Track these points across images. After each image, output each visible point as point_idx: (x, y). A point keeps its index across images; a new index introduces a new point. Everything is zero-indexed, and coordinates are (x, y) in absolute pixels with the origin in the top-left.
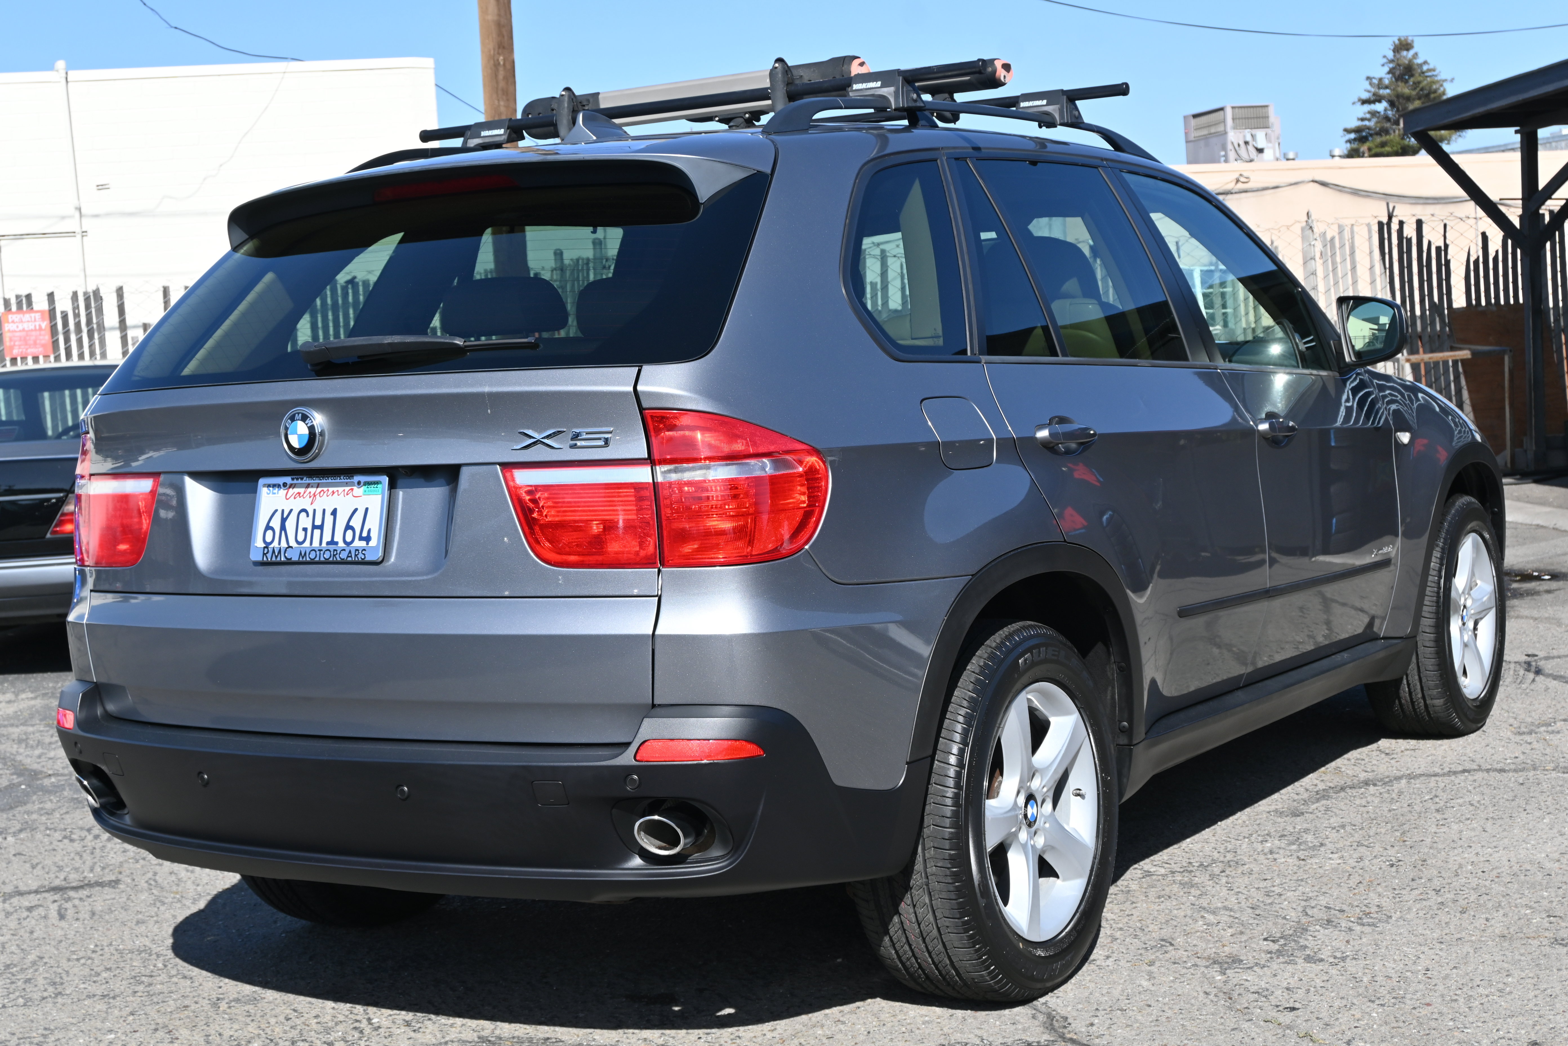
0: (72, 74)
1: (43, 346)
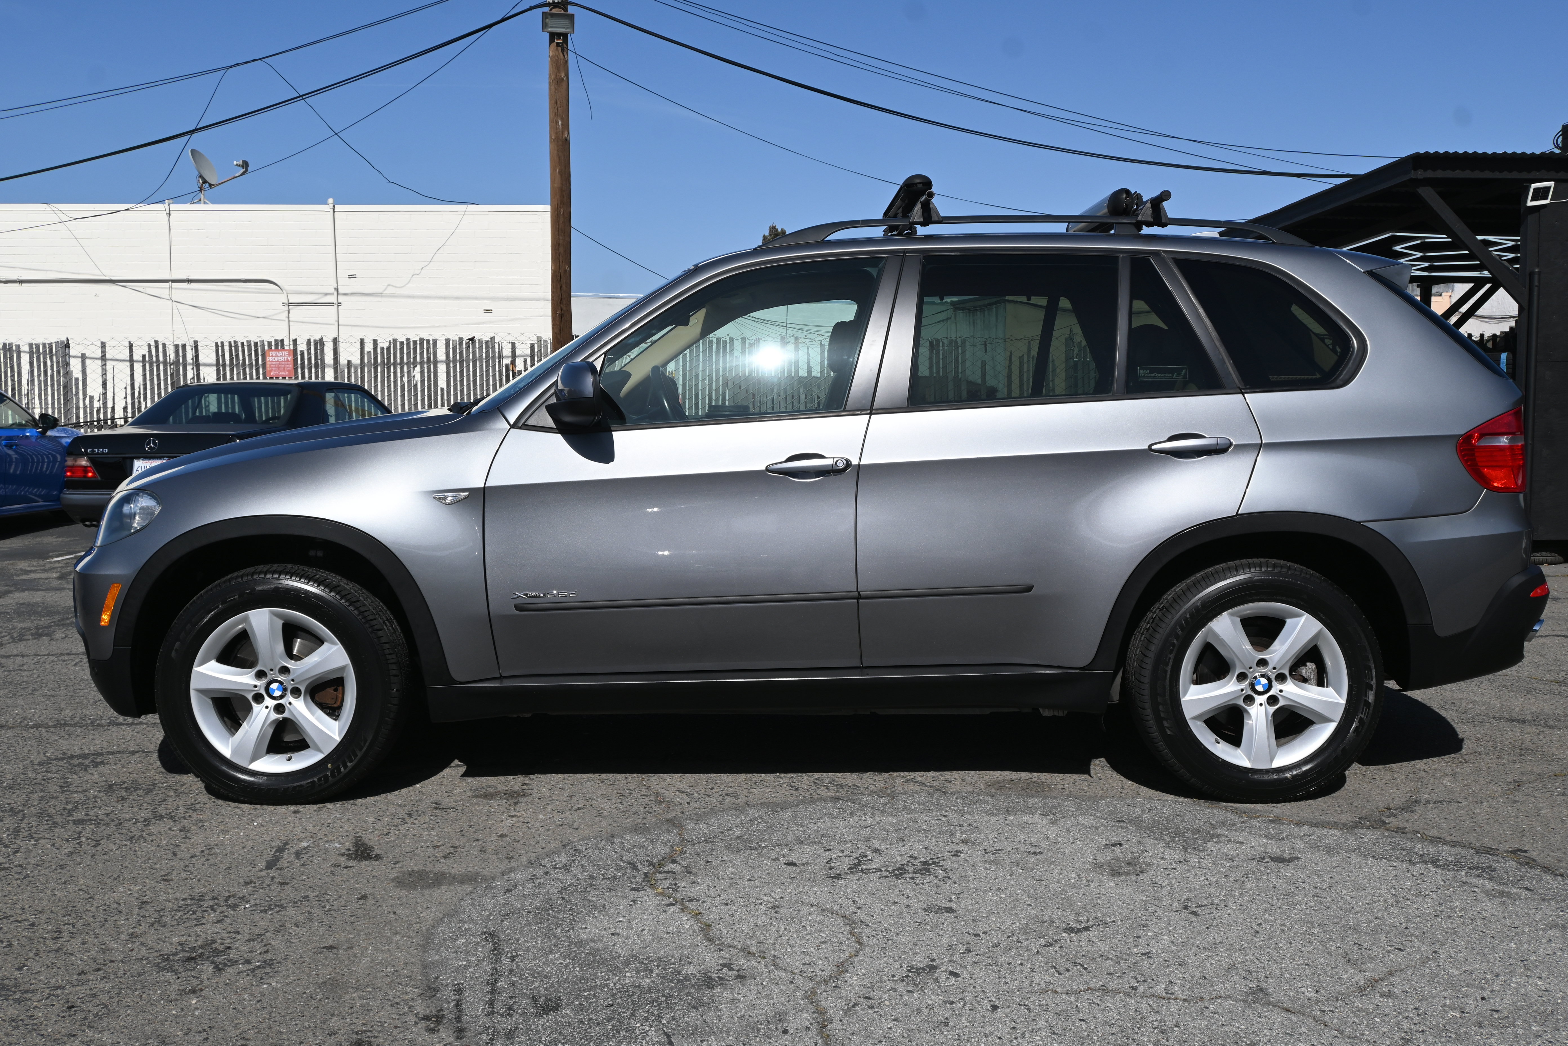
0: (338, 208)
1: (288, 371)
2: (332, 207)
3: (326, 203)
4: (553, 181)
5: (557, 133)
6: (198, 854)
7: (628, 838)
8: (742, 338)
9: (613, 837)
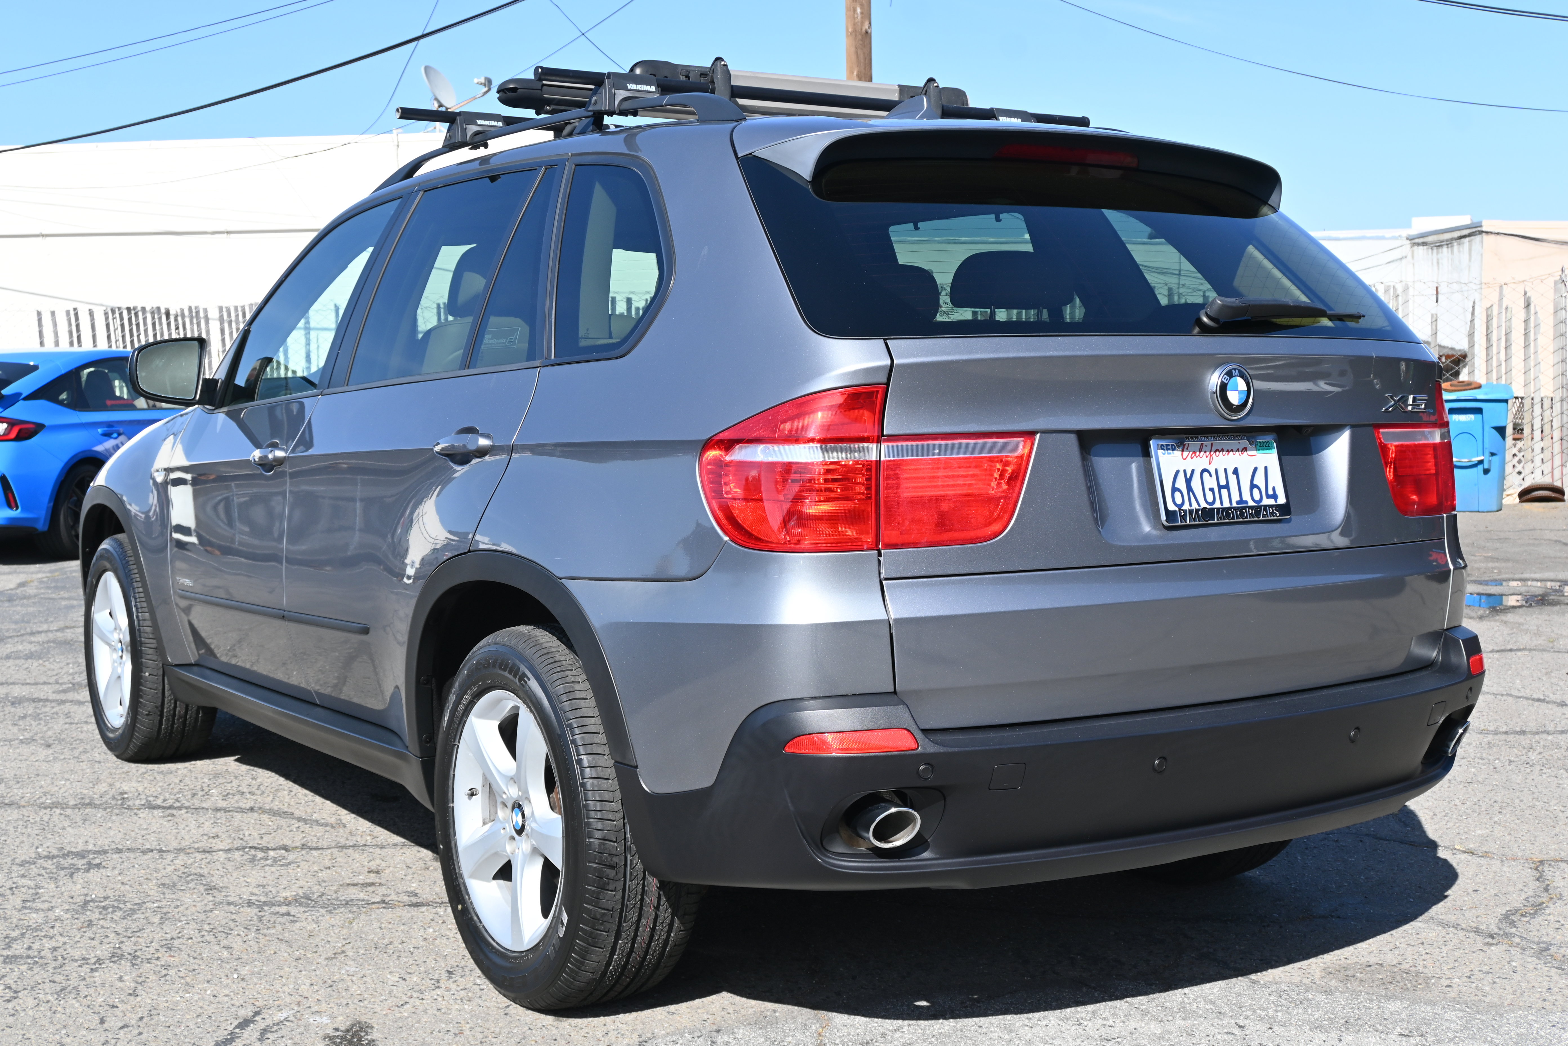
5: (854, 24)
6: (133, 1022)
7: (740, 1036)
9: (718, 1031)
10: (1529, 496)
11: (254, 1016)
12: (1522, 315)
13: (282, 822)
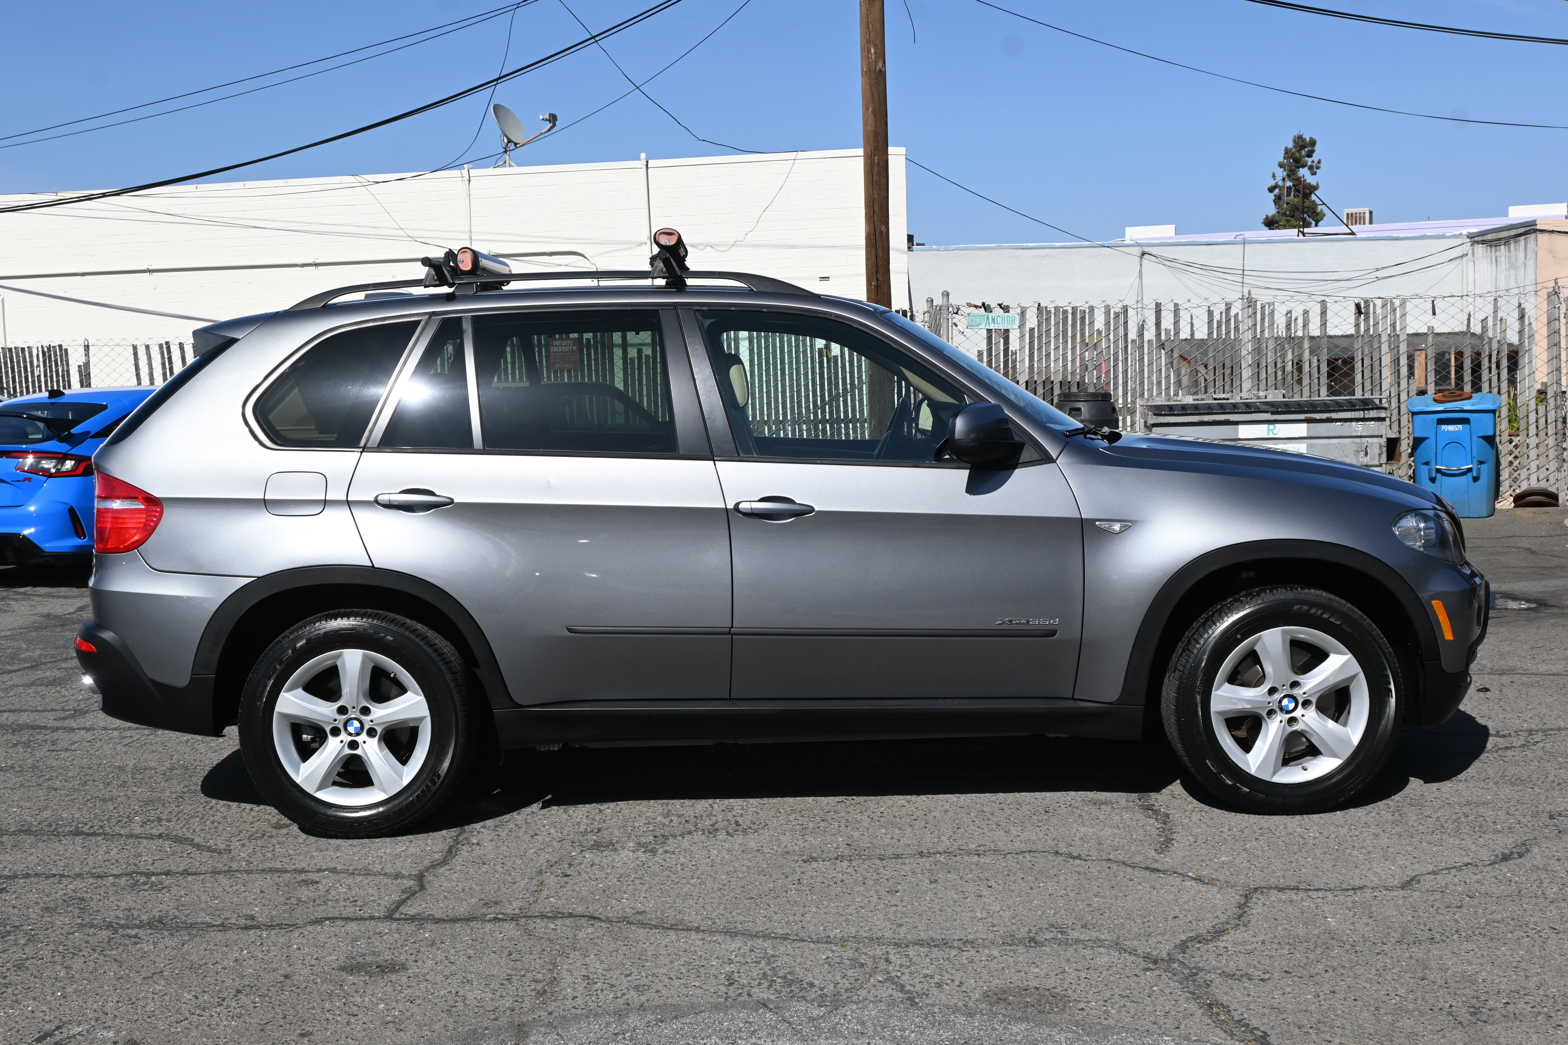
0: (652, 163)
2: (645, 163)
3: (638, 159)
4: (865, 123)
5: (869, 64)
8: (1105, 306)
10: (1522, 501)
11: (54, 1030)
12: (1516, 326)
13: (179, 848)
